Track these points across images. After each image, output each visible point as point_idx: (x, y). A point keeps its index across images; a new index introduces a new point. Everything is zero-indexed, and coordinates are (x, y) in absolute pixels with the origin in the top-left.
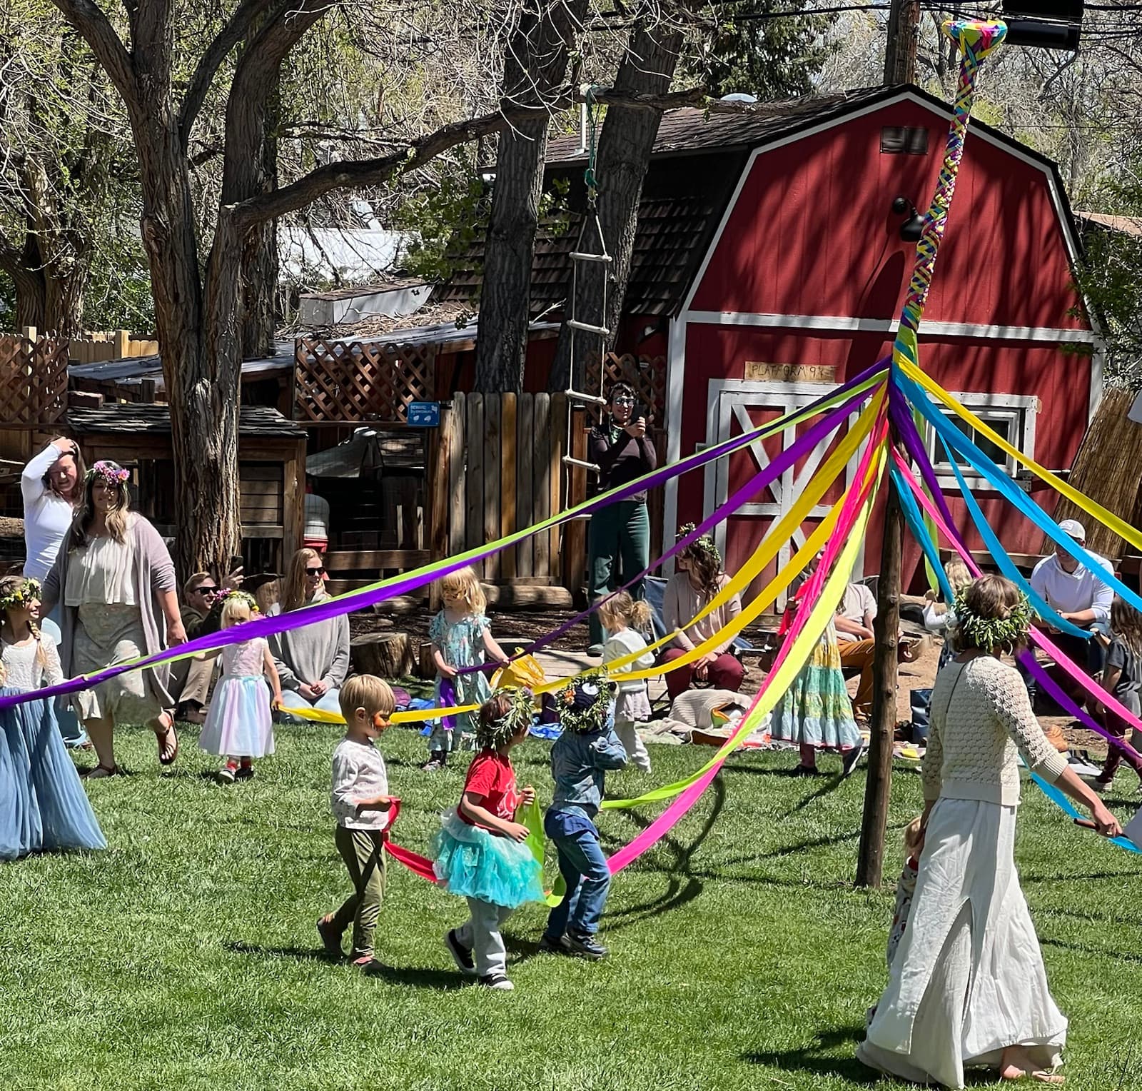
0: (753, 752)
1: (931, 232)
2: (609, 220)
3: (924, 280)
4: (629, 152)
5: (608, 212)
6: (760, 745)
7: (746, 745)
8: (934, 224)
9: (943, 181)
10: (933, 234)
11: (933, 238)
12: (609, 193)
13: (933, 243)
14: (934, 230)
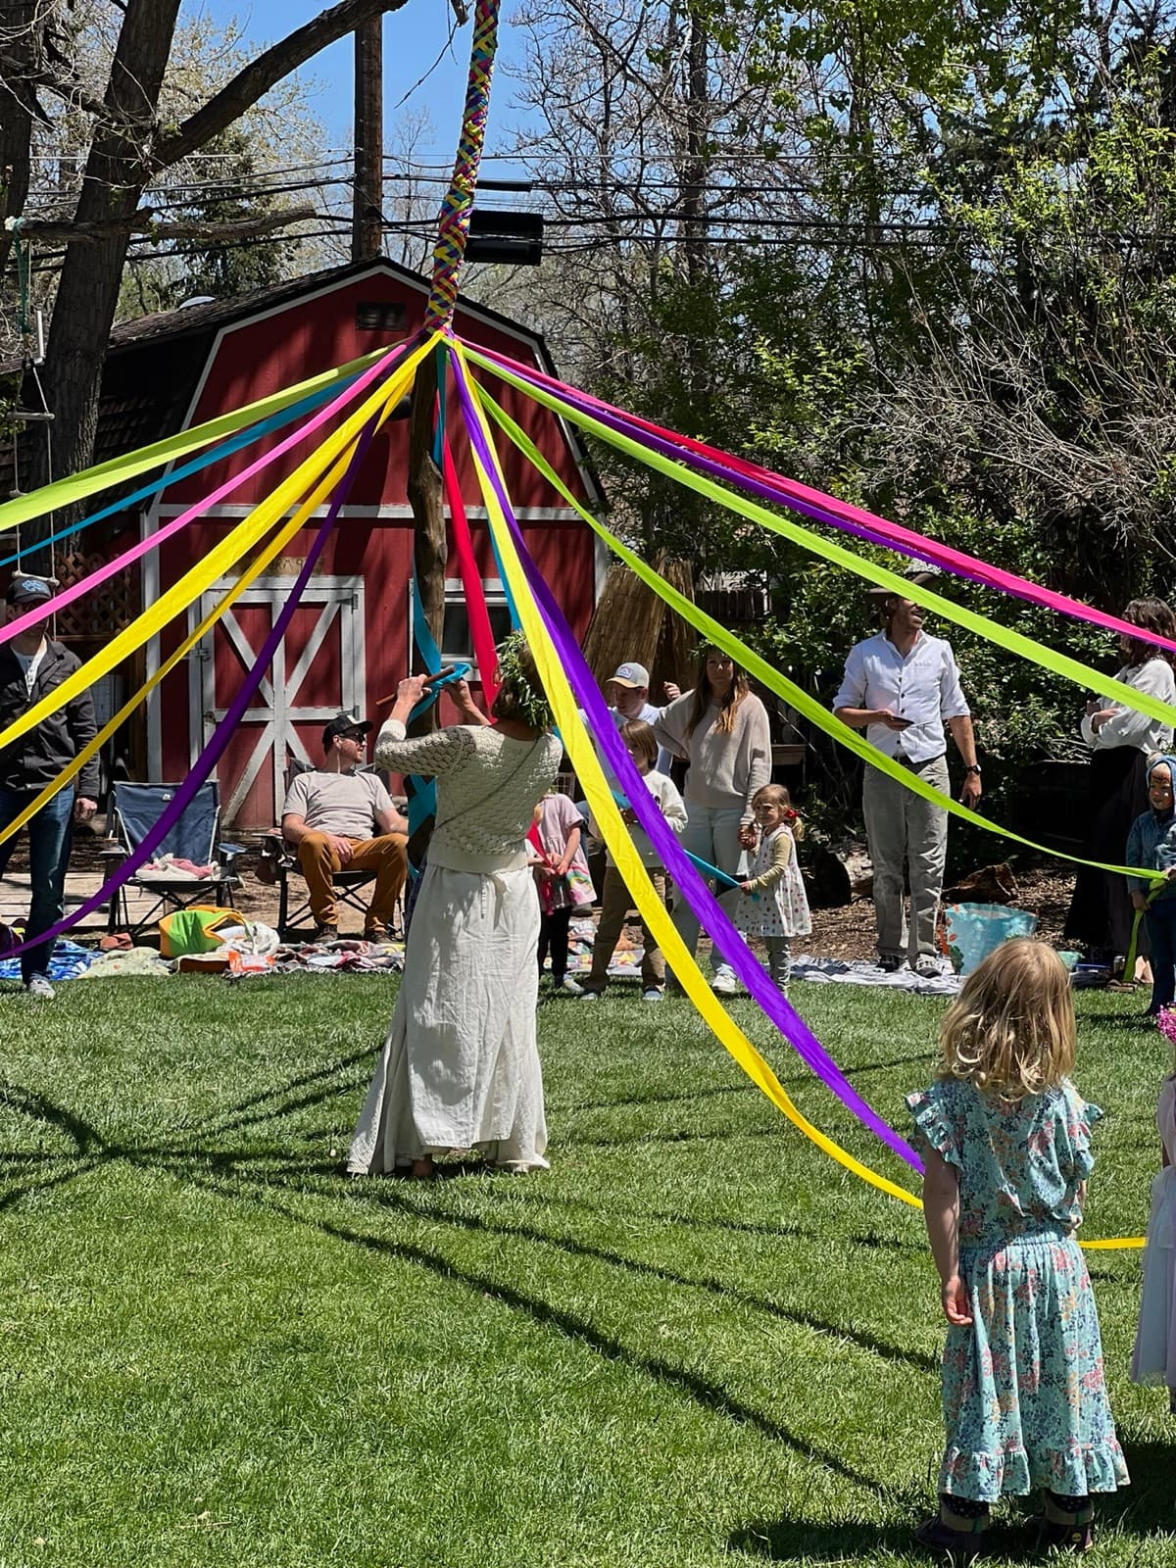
0: (255, 978)
1: (452, 227)
2: (67, 413)
3: (446, 298)
4: (84, 337)
5: (65, 405)
6: (262, 969)
7: (245, 969)
8: (456, 216)
9: (465, 155)
10: (455, 230)
11: (456, 237)
12: (64, 384)
13: (455, 244)
14: (456, 225)
